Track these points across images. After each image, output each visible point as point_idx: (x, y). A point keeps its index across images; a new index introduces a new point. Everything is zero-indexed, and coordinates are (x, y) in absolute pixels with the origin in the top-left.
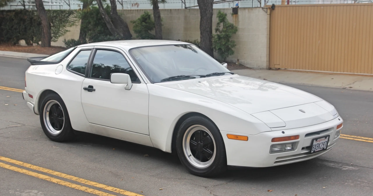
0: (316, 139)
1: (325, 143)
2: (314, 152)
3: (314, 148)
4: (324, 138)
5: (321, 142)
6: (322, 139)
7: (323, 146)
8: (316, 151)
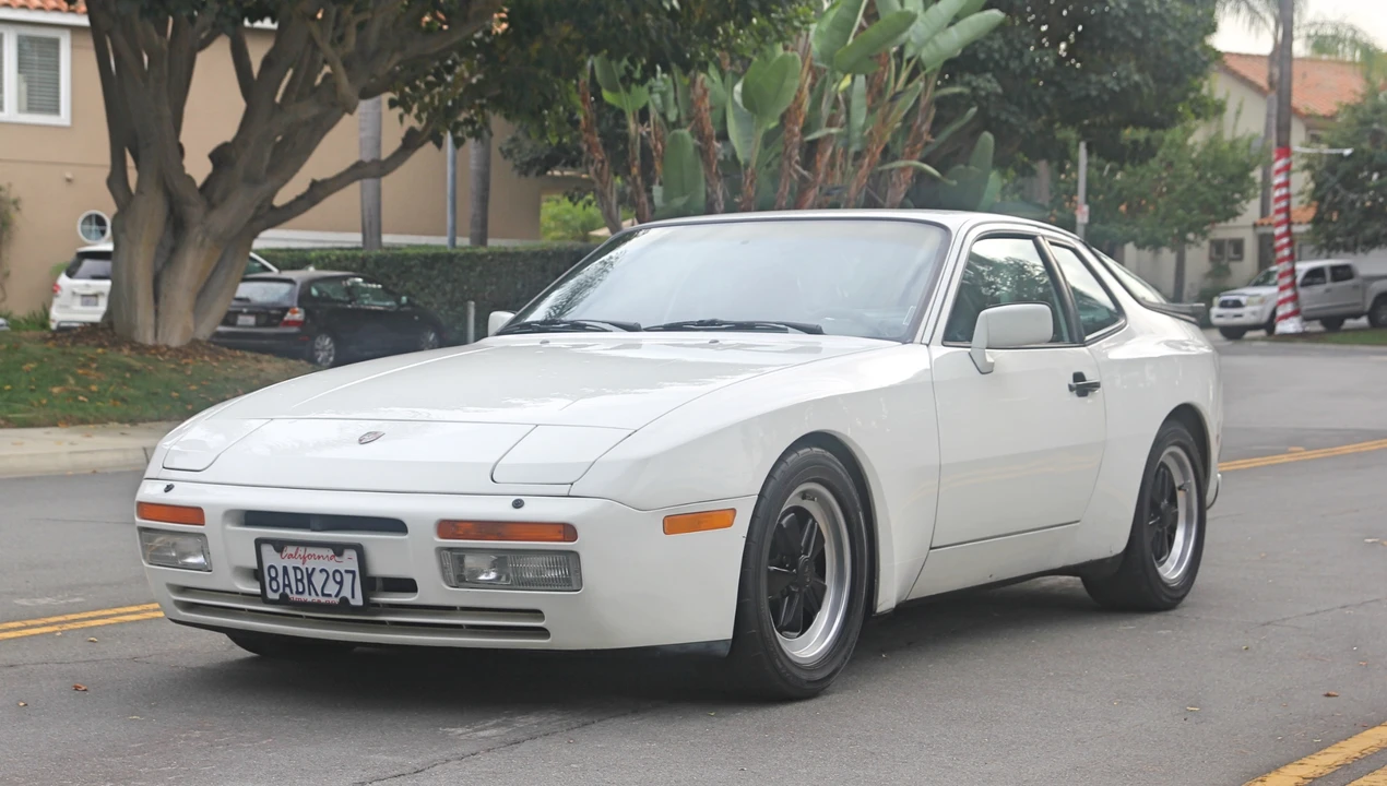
0: (280, 545)
1: (348, 578)
2: (284, 600)
3: (280, 579)
4: (331, 553)
5: (319, 564)
6: (310, 551)
7: (332, 588)
8: (294, 597)
